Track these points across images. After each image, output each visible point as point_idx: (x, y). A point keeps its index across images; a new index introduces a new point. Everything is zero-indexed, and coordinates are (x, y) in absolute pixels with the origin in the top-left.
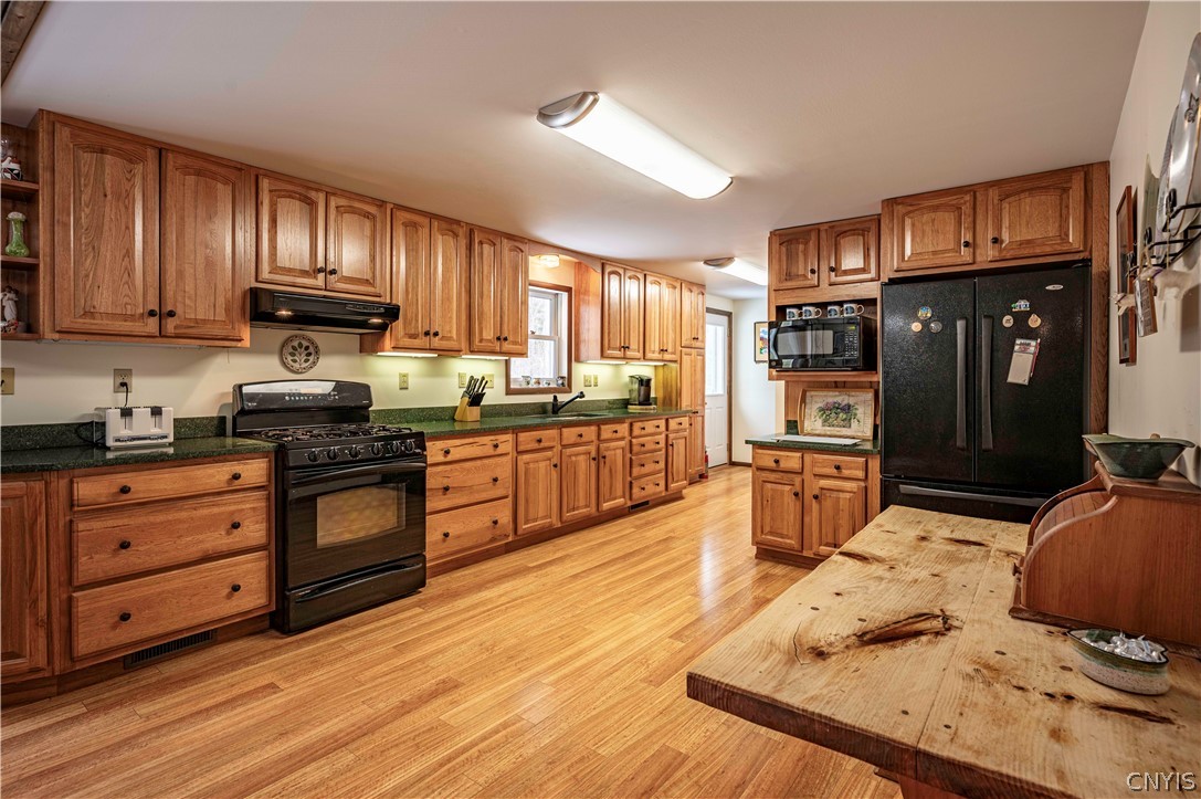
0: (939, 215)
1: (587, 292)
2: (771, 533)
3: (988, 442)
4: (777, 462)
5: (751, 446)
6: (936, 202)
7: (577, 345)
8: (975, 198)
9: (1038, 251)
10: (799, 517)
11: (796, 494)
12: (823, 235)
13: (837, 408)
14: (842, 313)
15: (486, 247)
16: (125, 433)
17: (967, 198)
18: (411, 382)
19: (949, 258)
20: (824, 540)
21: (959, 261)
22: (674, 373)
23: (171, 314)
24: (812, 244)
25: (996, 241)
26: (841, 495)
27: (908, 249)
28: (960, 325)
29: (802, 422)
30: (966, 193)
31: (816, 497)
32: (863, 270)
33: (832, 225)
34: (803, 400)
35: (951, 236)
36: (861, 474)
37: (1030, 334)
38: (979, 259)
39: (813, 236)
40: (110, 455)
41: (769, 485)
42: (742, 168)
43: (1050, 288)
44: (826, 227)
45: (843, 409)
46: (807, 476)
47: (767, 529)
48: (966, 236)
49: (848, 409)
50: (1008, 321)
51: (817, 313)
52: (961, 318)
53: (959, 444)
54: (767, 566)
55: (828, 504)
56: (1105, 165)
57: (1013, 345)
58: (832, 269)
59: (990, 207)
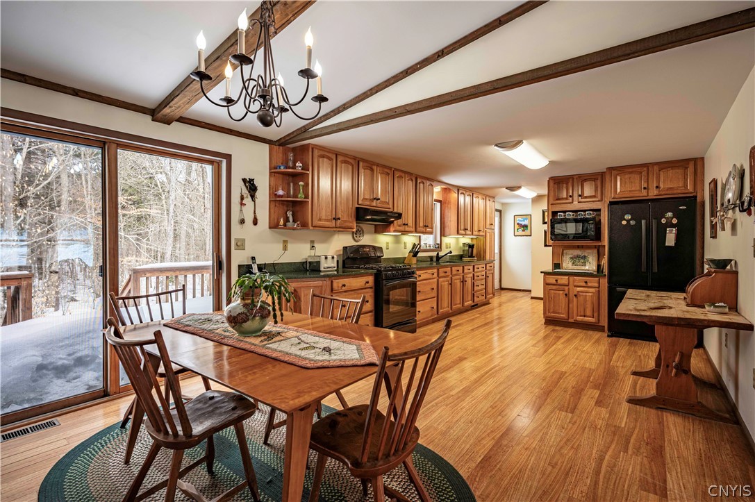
0: (633, 176)
1: (449, 203)
2: (553, 312)
3: (655, 269)
4: (556, 281)
5: (543, 274)
6: (631, 170)
7: (444, 228)
8: (648, 169)
9: (675, 192)
10: (567, 304)
11: (566, 295)
12: (575, 180)
13: (578, 257)
14: (585, 215)
15: (421, 184)
16: (326, 265)
17: (645, 169)
18: (390, 245)
19: (637, 194)
20: (579, 314)
21: (641, 195)
22: (482, 242)
23: (339, 219)
24: (570, 184)
25: (657, 187)
26: (587, 294)
27: (619, 188)
28: (643, 222)
29: (562, 264)
30: (645, 167)
31: (576, 295)
32: (594, 197)
33: (580, 176)
34: (563, 254)
35: (637, 185)
36: (596, 285)
37: (673, 226)
38: (650, 194)
39: (571, 180)
40: (322, 274)
41: (553, 291)
42: (555, 157)
43: (681, 208)
44: (577, 176)
45: (582, 258)
46: (571, 286)
47: (551, 311)
48: (644, 185)
49: (584, 257)
50: (663, 221)
51: (573, 215)
52: (644, 219)
53: (643, 270)
54: (551, 327)
55: (581, 299)
56: (703, 159)
57: (666, 230)
58: (580, 196)
59: (655, 173)
